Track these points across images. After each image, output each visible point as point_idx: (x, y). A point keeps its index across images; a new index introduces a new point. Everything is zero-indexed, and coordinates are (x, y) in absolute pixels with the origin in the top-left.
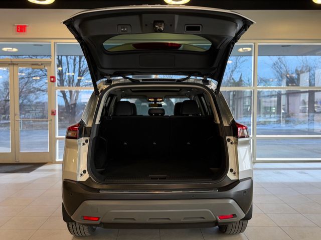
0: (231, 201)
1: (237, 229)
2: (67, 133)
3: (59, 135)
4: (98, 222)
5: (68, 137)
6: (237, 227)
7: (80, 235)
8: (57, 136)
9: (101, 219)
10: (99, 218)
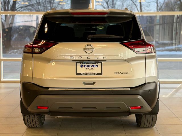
0: (139, 97)
1: (149, 122)
2: (25, 50)
3: (3, 57)
4: (47, 111)
5: (25, 52)
6: (149, 119)
7: (33, 126)
8: (2, 58)
9: (49, 108)
10: (48, 107)
